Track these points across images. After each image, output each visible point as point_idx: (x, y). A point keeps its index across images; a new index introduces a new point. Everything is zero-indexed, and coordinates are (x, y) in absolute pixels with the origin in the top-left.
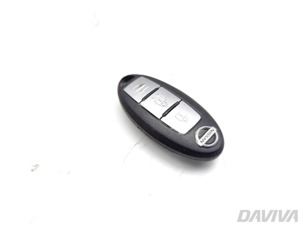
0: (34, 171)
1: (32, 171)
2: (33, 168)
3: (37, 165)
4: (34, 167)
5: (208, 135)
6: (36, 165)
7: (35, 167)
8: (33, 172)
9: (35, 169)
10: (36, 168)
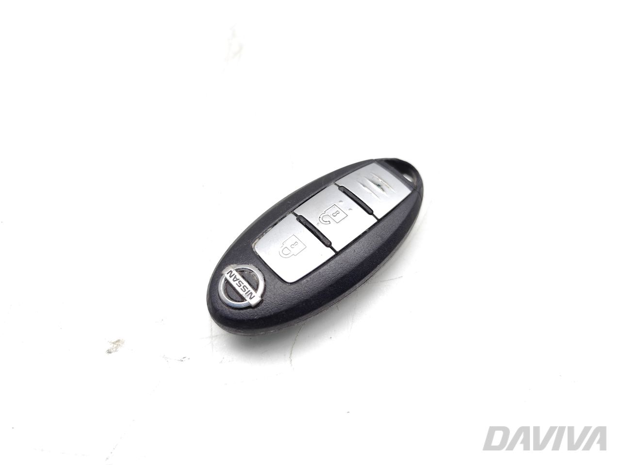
0: (112, 353)
1: (109, 352)
2: (110, 346)
3: (118, 341)
4: (113, 345)
5: (243, 287)
6: (116, 342)
7: (115, 346)
8: (110, 354)
9: (114, 349)
10: (116, 348)
